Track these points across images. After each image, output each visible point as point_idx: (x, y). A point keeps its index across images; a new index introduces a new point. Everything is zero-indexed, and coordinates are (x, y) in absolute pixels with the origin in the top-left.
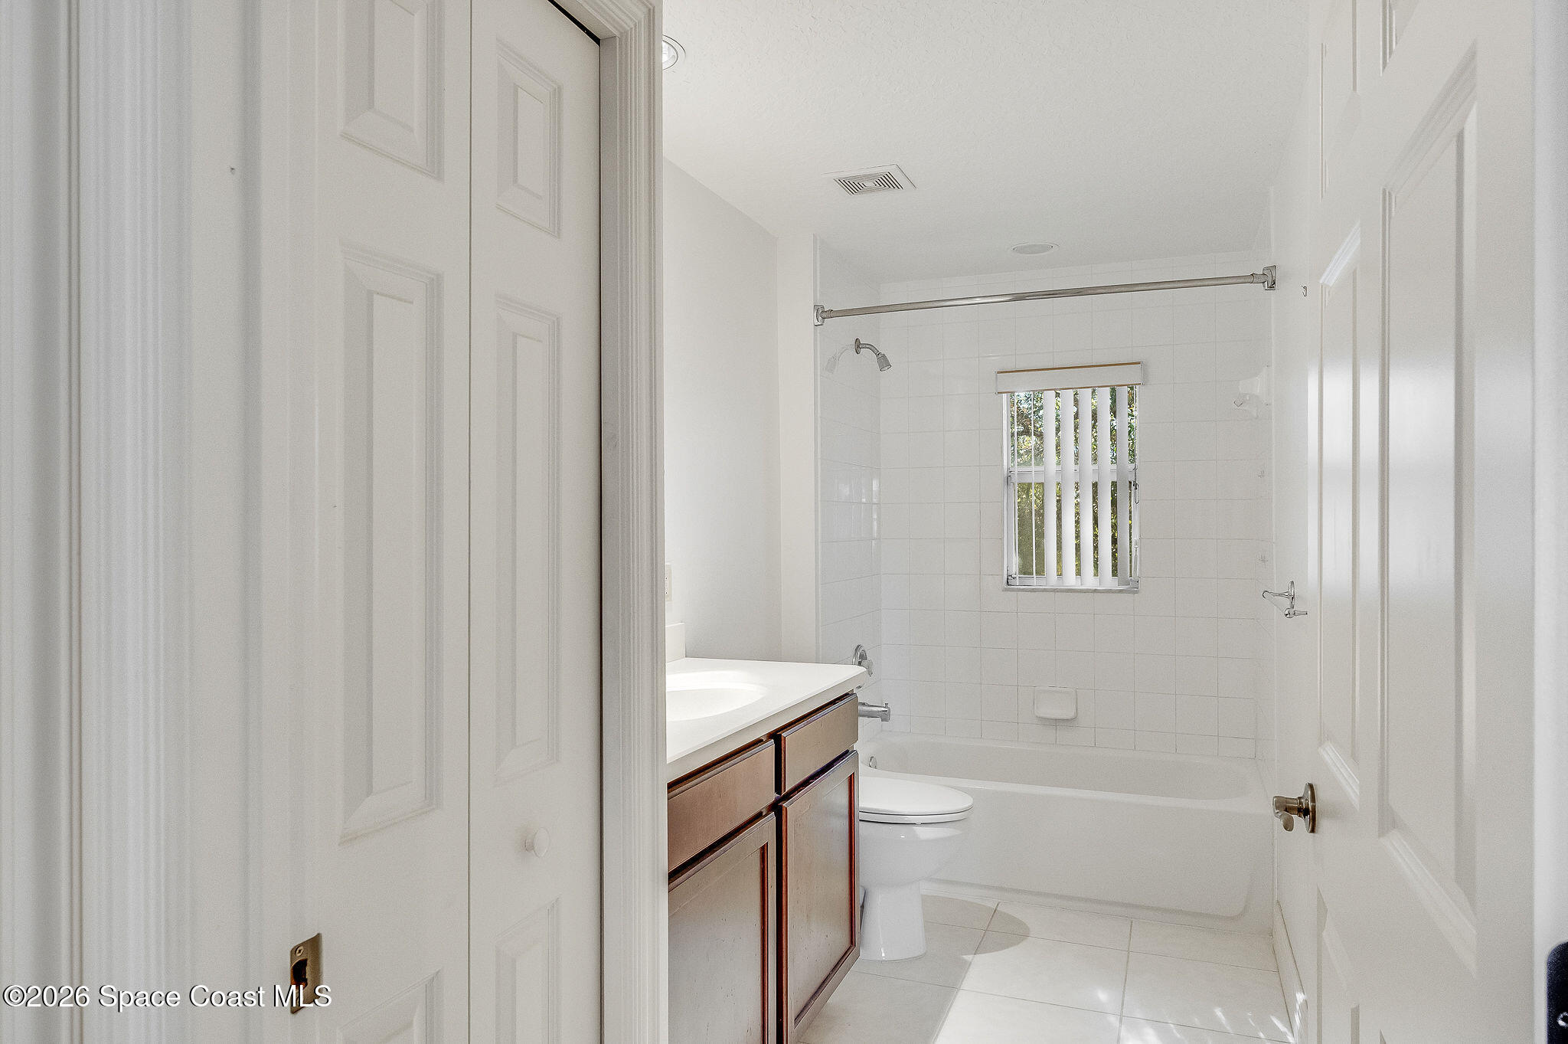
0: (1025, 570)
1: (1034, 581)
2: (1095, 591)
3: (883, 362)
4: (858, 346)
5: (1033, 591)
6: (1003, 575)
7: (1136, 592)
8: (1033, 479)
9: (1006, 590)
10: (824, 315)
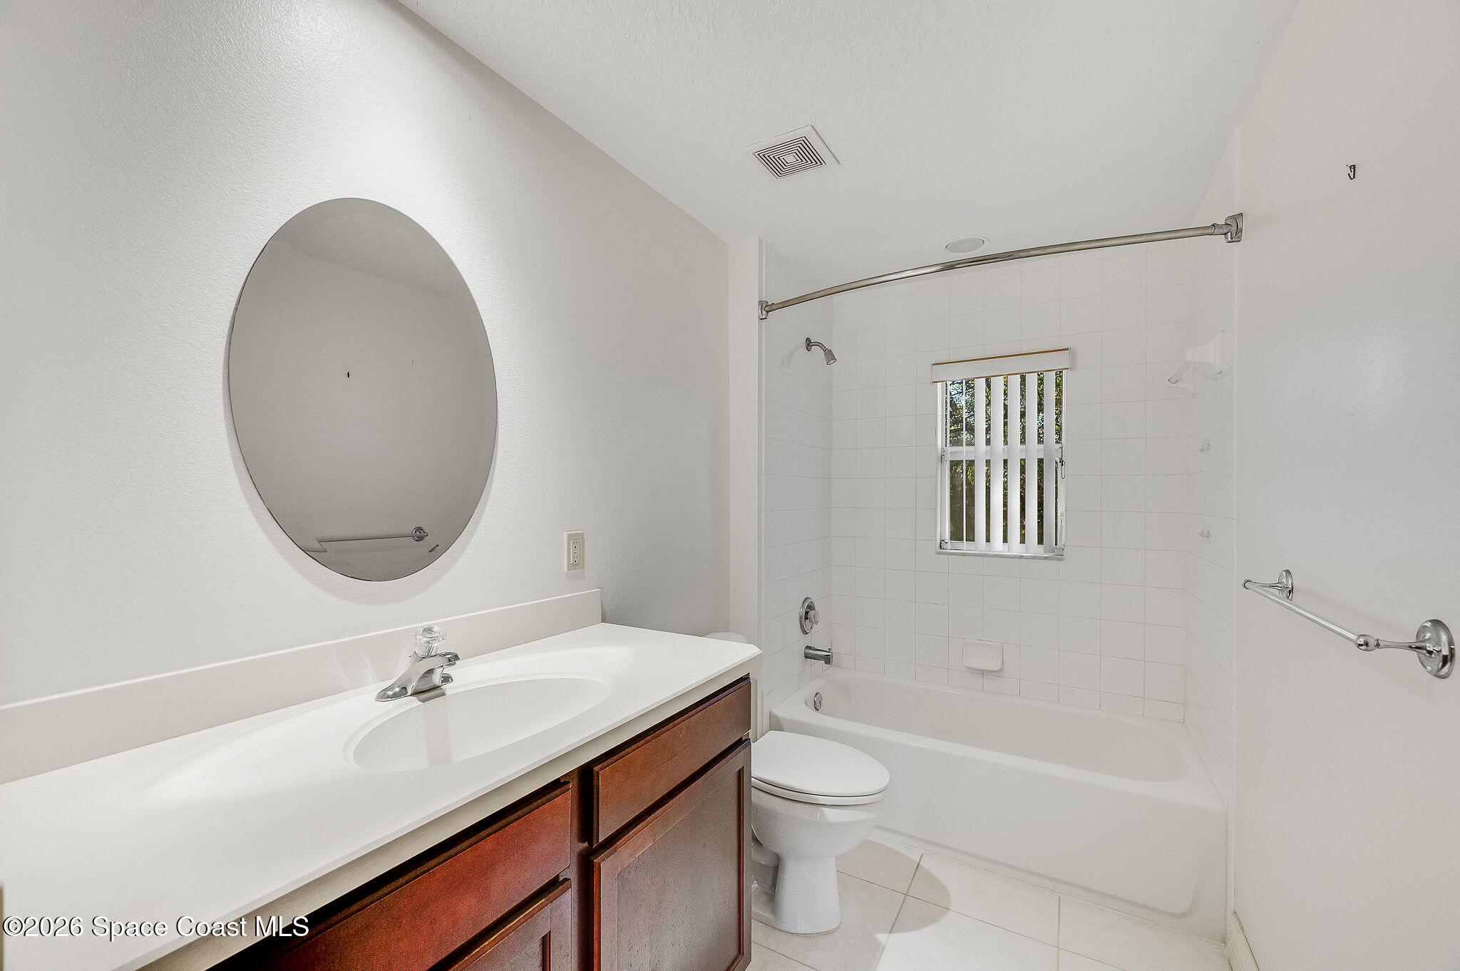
0: (956, 535)
1: (965, 546)
2: (1021, 557)
3: (830, 356)
4: (809, 344)
5: (963, 555)
6: (935, 540)
7: (1061, 560)
8: (964, 457)
9: (939, 553)
10: (767, 309)
